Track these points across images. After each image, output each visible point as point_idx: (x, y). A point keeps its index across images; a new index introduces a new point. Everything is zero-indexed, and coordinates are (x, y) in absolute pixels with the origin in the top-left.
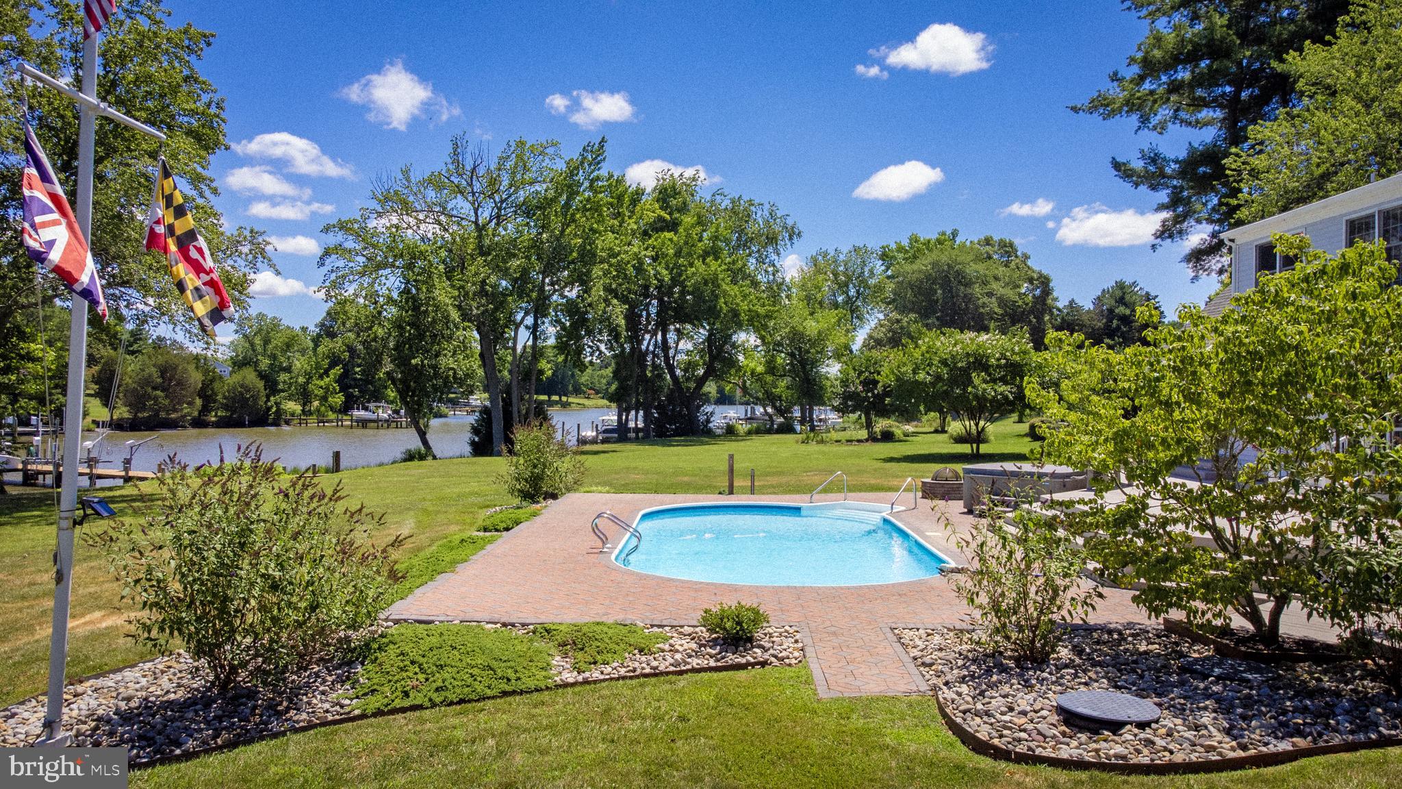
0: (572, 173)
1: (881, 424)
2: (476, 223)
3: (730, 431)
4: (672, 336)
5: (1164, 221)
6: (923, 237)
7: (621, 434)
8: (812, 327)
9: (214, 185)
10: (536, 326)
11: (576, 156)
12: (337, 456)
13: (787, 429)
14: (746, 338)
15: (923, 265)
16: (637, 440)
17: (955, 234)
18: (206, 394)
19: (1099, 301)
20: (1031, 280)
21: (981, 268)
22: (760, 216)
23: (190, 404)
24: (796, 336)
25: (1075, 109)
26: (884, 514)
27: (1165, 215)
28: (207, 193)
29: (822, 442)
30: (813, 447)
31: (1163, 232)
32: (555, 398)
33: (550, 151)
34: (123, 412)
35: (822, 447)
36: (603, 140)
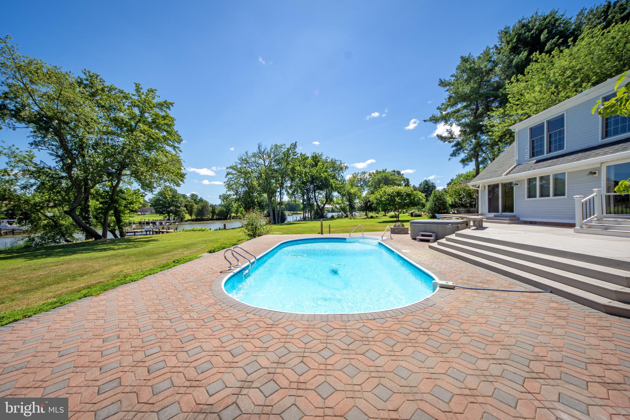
0: (288, 151)
1: (370, 214)
2: (265, 165)
3: (332, 218)
4: (317, 194)
5: (454, 151)
6: (379, 170)
7: (304, 219)
8: (352, 191)
9: (180, 149)
10: (281, 191)
11: (289, 147)
12: (225, 225)
13: (347, 216)
14: (335, 194)
15: (379, 176)
16: (309, 220)
17: (386, 170)
18: (213, 212)
19: (420, 185)
20: (404, 180)
21: (393, 177)
22: (338, 163)
23: (210, 215)
24: (349, 194)
25: (425, 121)
26: (379, 241)
27: (454, 148)
28: (178, 152)
29: (355, 219)
30: (353, 220)
31: (453, 154)
32: (295, 212)
33: (283, 147)
34: (194, 217)
35: (355, 220)
36: (296, 142)
